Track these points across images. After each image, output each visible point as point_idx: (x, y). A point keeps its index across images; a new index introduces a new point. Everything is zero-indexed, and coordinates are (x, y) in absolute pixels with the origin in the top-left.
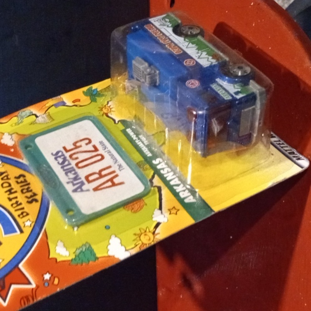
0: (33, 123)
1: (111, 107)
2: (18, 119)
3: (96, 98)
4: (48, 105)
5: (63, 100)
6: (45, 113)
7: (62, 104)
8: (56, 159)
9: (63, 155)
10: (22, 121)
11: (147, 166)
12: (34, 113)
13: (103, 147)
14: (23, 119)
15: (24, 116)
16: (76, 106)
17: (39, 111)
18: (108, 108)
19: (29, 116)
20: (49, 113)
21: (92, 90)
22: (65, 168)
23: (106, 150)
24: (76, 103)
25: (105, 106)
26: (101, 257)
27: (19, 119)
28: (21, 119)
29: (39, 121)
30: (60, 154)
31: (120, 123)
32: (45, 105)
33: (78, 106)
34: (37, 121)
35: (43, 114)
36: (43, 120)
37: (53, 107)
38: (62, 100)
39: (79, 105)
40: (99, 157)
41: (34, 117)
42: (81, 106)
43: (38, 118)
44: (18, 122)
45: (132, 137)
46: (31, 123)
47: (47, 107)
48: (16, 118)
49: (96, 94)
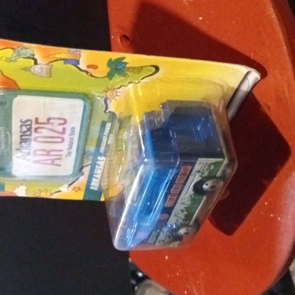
0: (27, 69)
1: (118, 94)
2: (12, 55)
3: (116, 74)
4: (58, 56)
5: (80, 58)
6: (48, 64)
7: (75, 63)
8: (21, 126)
9: (30, 125)
10: (16, 59)
11: (91, 157)
12: (36, 57)
13: (71, 133)
14: (19, 58)
15: (23, 54)
16: (87, 72)
17: (44, 57)
18: (115, 93)
19: (29, 58)
20: (52, 66)
21: (121, 62)
22: (24, 137)
23: (72, 136)
24: (90, 70)
25: (114, 89)
26: (6, 191)
27: (15, 55)
28: (16, 57)
29: (34, 70)
30: (29, 123)
31: (108, 114)
32: (55, 55)
33: (89, 74)
34: (32, 69)
35: (45, 65)
36: (39, 71)
37: (62, 61)
38: (78, 59)
39: (91, 74)
40: (60, 140)
41: (33, 62)
42: (92, 76)
43: (35, 66)
44: (11, 58)
45: (105, 131)
46: (23, 68)
47: (55, 58)
48: (11, 51)
49: (120, 70)
